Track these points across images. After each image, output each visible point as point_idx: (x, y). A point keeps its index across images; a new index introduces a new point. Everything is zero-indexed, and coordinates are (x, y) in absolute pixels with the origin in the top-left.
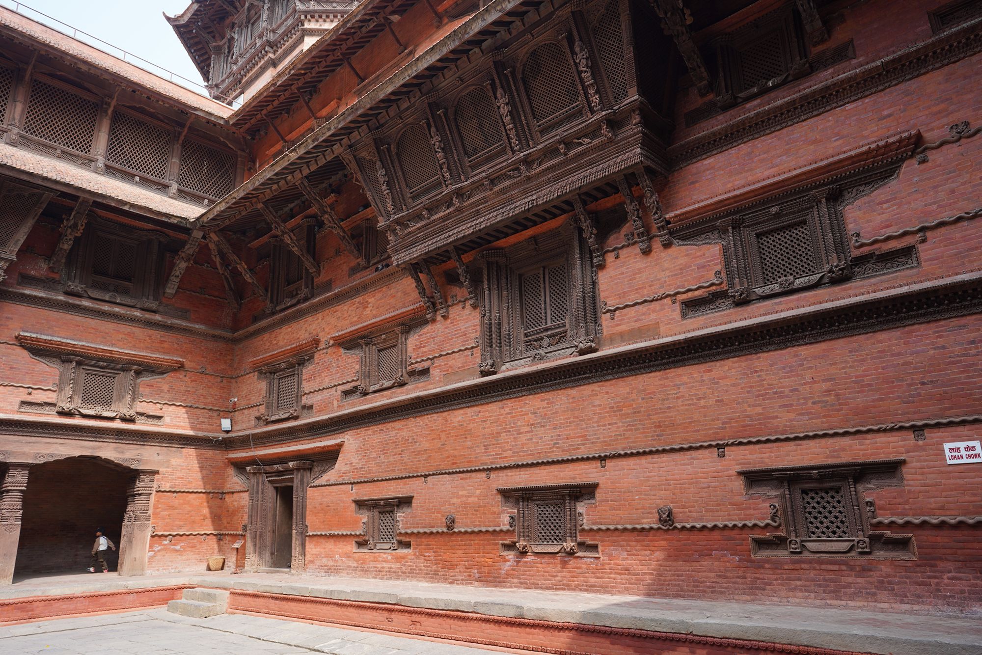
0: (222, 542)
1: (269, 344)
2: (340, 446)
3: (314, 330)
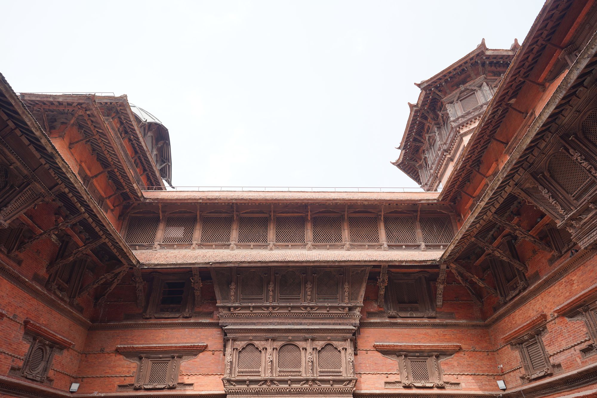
3: (539, 308)
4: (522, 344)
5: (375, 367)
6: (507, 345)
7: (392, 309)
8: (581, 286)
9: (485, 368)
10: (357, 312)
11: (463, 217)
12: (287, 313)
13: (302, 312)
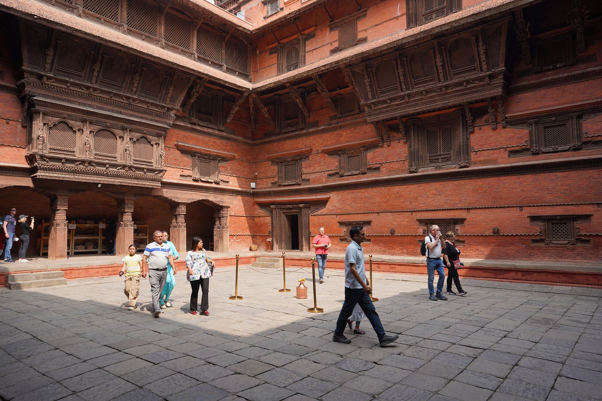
0: (254, 239)
1: (277, 148)
2: (329, 198)
3: (308, 144)
4: (282, 163)
5: (174, 162)
6: (268, 161)
7: (194, 117)
8: (346, 139)
9: (246, 174)
10: (172, 113)
11: (258, 53)
12: (108, 99)
13: (123, 101)
